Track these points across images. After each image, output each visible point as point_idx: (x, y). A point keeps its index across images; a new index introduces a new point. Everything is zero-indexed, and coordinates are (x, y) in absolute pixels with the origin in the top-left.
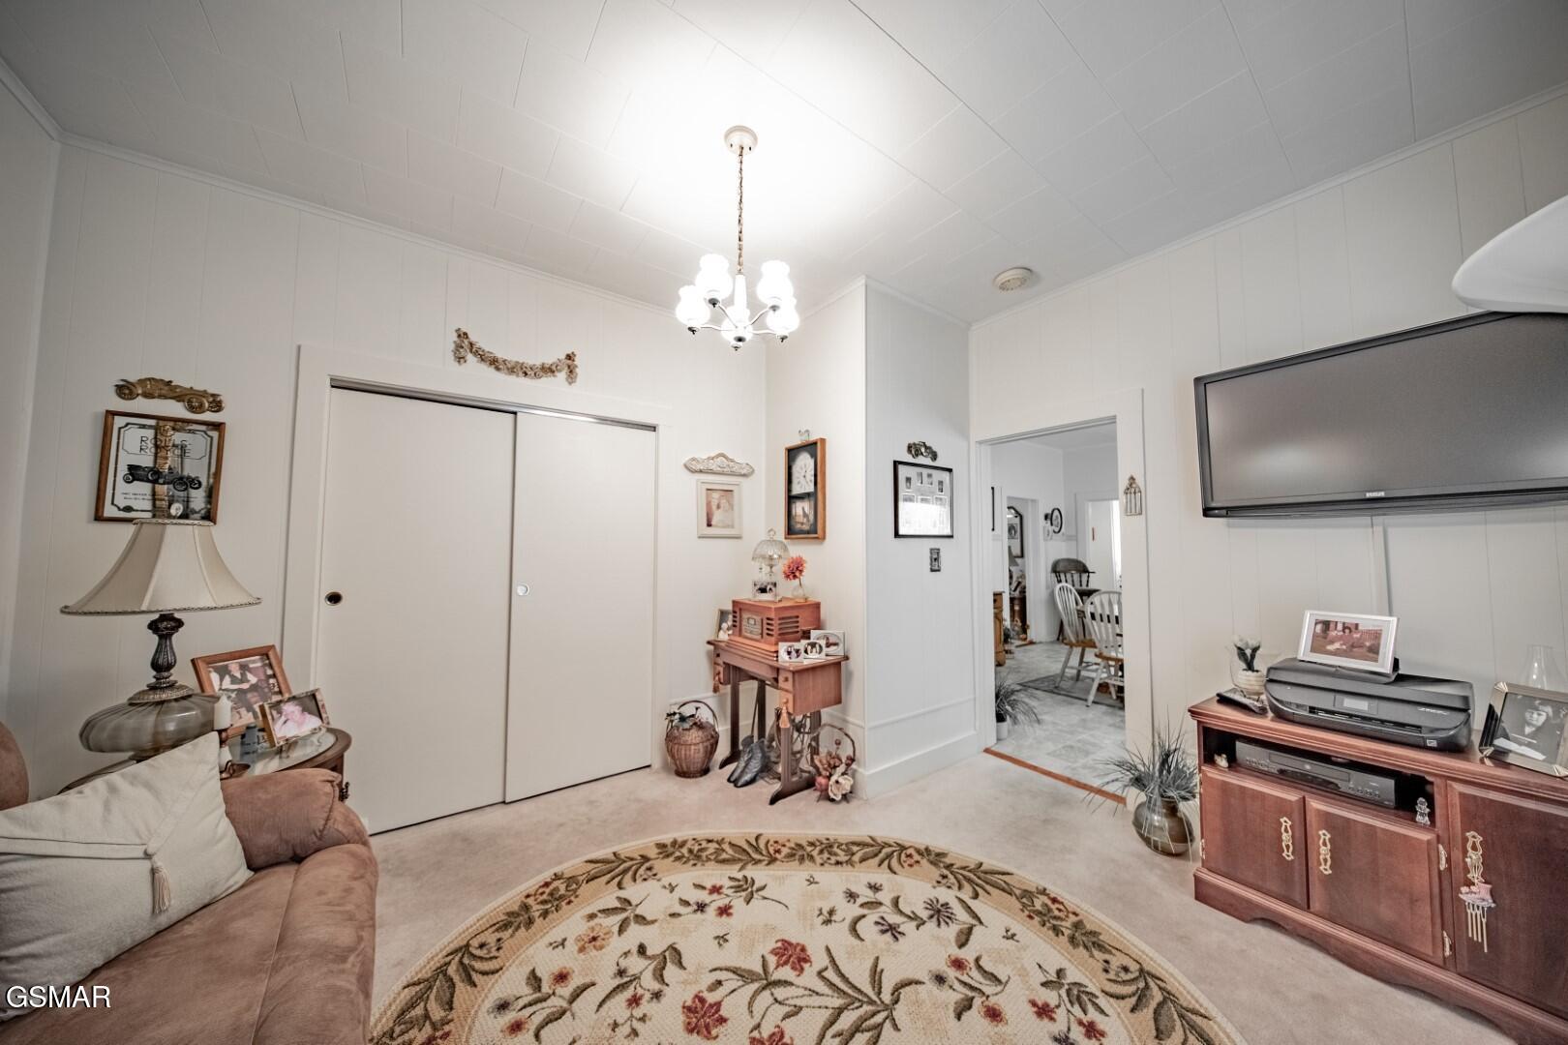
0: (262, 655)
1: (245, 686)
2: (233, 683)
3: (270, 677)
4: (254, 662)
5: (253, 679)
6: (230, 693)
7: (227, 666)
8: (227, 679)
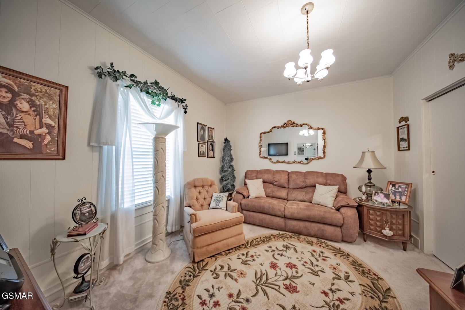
0: (407, 185)
1: (397, 191)
2: (394, 189)
3: (406, 191)
4: (403, 186)
5: (400, 190)
6: (392, 191)
7: (395, 185)
8: (394, 187)
